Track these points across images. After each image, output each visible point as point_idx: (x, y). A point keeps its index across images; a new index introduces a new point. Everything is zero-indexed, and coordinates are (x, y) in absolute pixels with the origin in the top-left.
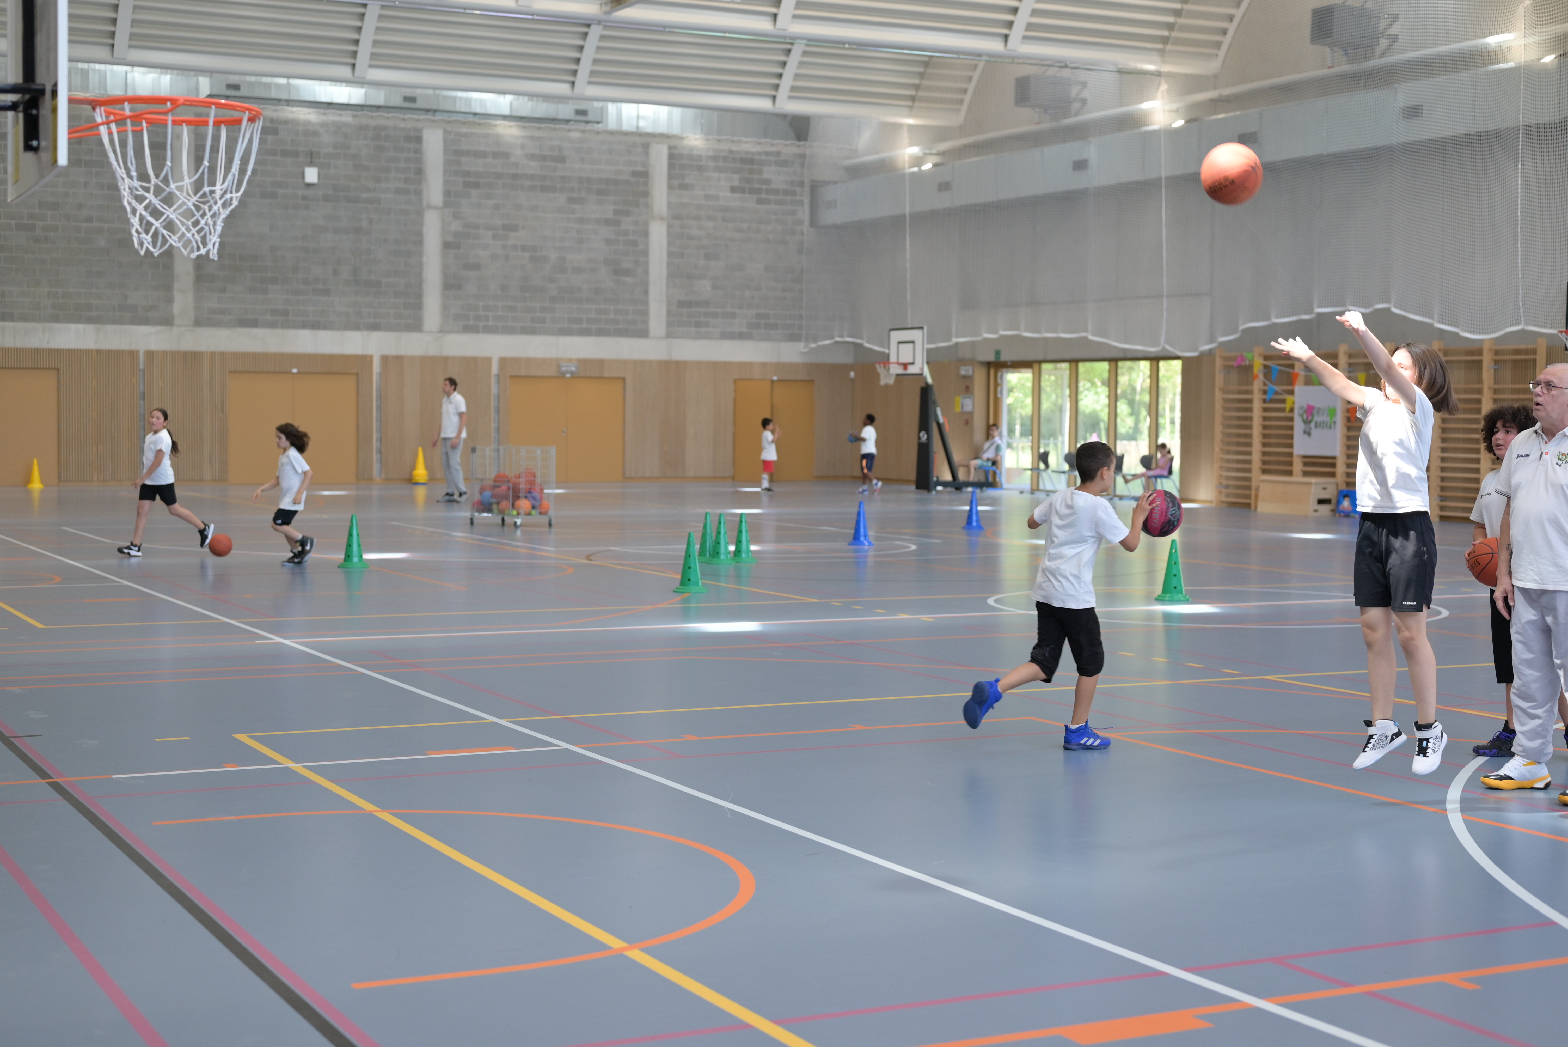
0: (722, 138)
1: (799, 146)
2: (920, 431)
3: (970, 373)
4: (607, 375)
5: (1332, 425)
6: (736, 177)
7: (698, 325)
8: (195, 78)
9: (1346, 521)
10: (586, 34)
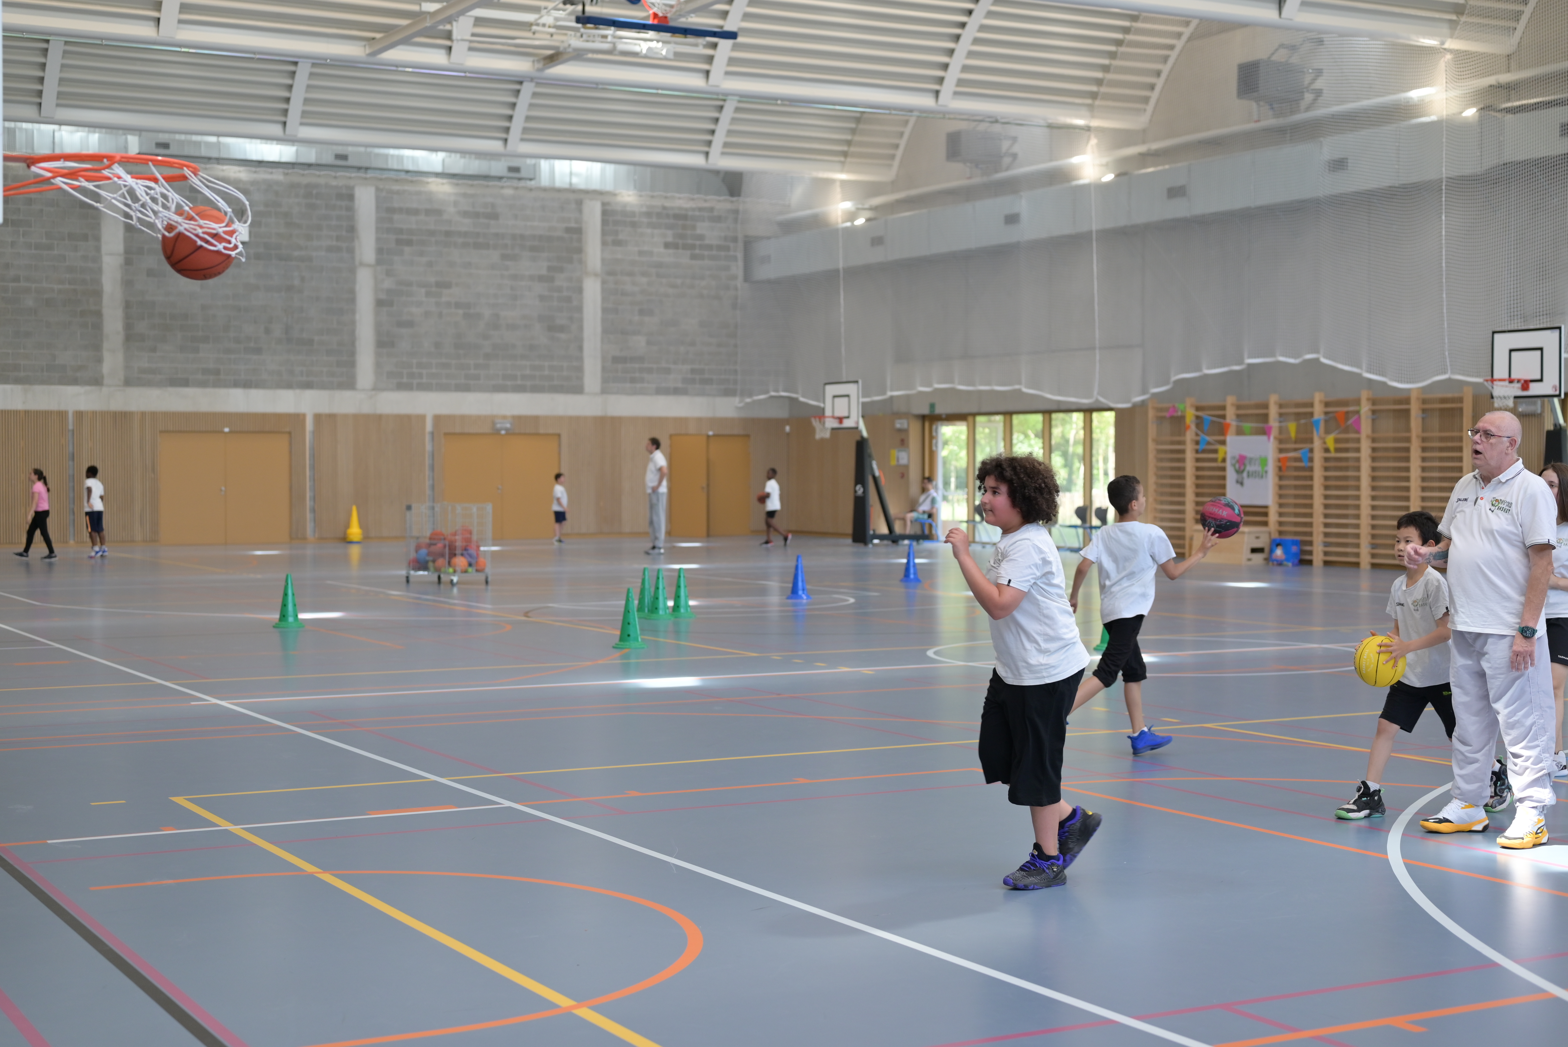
0: (656, 194)
1: (732, 202)
2: (856, 484)
3: (905, 426)
4: (542, 431)
5: (1264, 474)
6: (670, 233)
7: (633, 380)
8: (124, 137)
9: (1279, 569)
10: (518, 91)
